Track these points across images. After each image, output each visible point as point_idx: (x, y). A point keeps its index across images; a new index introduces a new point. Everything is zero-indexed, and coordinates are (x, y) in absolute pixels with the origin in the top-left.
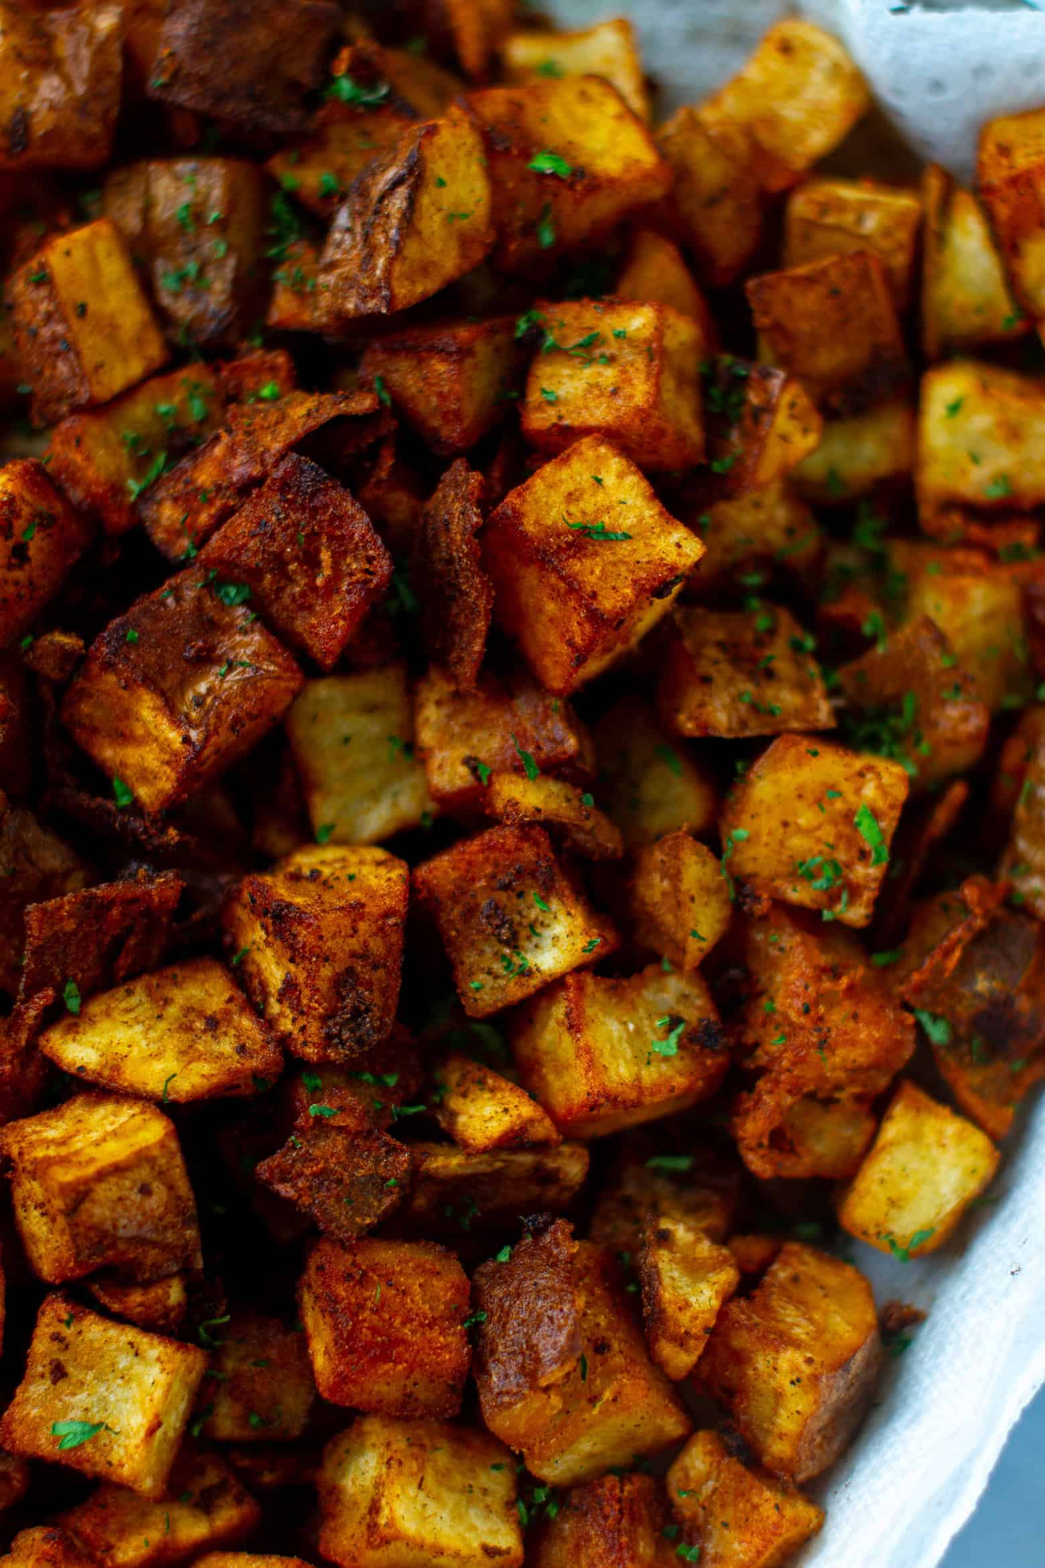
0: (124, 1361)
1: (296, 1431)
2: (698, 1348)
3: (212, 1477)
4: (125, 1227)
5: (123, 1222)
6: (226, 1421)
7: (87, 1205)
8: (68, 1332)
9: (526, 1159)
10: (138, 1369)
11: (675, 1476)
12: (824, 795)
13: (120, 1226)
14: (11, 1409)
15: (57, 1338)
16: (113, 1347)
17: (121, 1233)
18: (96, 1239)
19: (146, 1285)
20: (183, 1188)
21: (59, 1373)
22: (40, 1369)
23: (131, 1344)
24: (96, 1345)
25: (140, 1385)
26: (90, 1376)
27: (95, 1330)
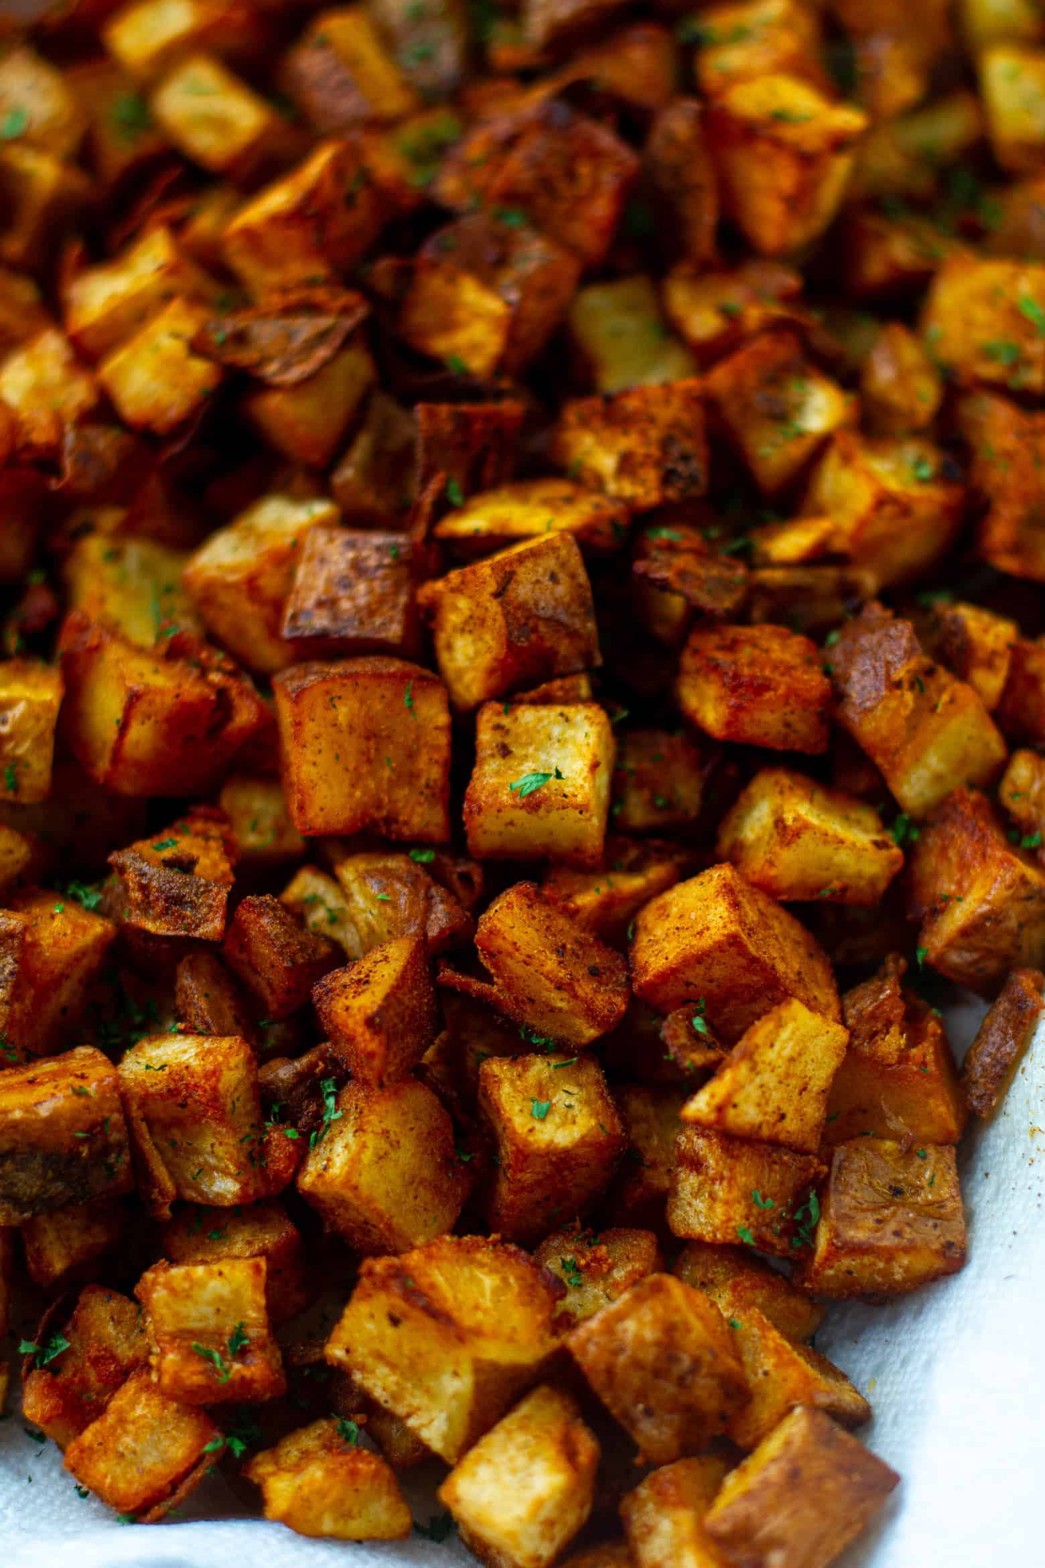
0: (556, 731)
1: (693, 812)
2: (1003, 666)
3: (633, 854)
4: (543, 609)
5: (542, 604)
6: (637, 812)
7: (512, 586)
8: (506, 721)
9: (830, 574)
10: (570, 733)
11: (1006, 789)
12: (991, 297)
13: (540, 607)
14: (472, 784)
15: (498, 727)
16: (546, 722)
17: (541, 613)
18: (523, 621)
19: (563, 676)
20: (583, 577)
21: (505, 751)
22: (489, 752)
23: (562, 714)
24: (531, 725)
25: (575, 744)
26: (531, 750)
27: (528, 716)
